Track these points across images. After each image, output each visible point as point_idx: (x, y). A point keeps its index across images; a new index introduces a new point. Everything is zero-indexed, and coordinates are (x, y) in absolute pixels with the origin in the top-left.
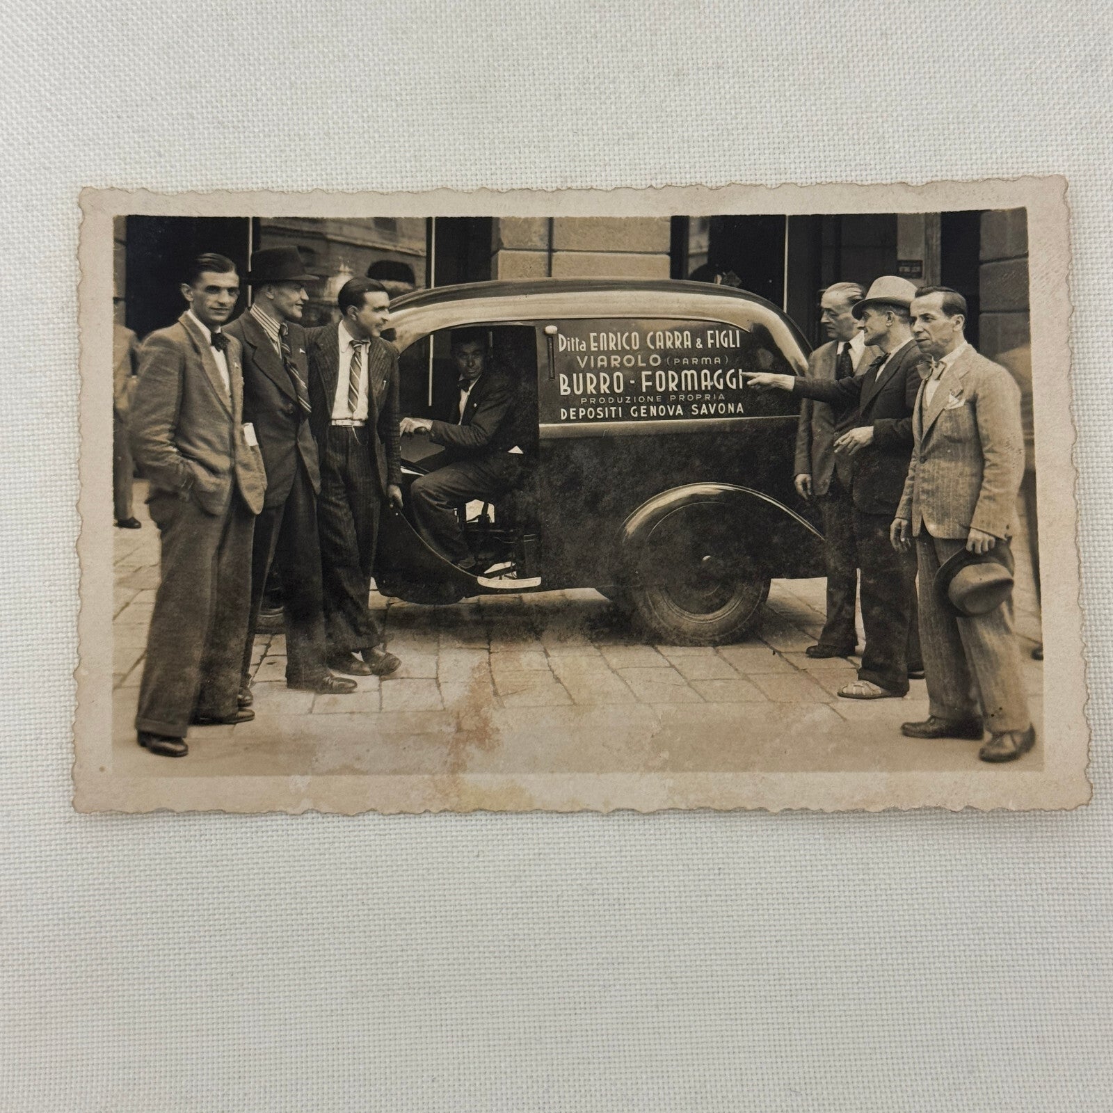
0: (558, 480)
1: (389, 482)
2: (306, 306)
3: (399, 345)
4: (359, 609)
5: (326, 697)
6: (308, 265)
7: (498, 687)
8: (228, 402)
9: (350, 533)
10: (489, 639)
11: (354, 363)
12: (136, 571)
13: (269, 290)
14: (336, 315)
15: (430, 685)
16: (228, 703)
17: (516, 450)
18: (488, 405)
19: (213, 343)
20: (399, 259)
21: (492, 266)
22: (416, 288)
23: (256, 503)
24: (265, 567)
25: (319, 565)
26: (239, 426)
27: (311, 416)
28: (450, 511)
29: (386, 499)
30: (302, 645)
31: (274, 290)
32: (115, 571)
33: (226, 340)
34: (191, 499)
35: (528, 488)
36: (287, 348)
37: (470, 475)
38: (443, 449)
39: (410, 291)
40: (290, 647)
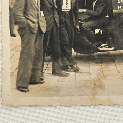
0: (118, 24)
1: (76, 25)
4: (70, 56)
5: (62, 77)
7: (104, 74)
8: (37, 6)
9: (67, 37)
10: (102, 62)
12: (15, 47)
15: (87, 74)
16: (38, 79)
17: (107, 16)
18: (100, 6)
23: (44, 30)
24: (46, 46)
26: (39, 12)
27: (57, 9)
28: (91, 31)
29: (75, 29)
30: (56, 65)
32: (10, 47)
34: (28, 29)
35: (110, 26)
37: (96, 23)
38: (89, 16)
40: (53, 65)
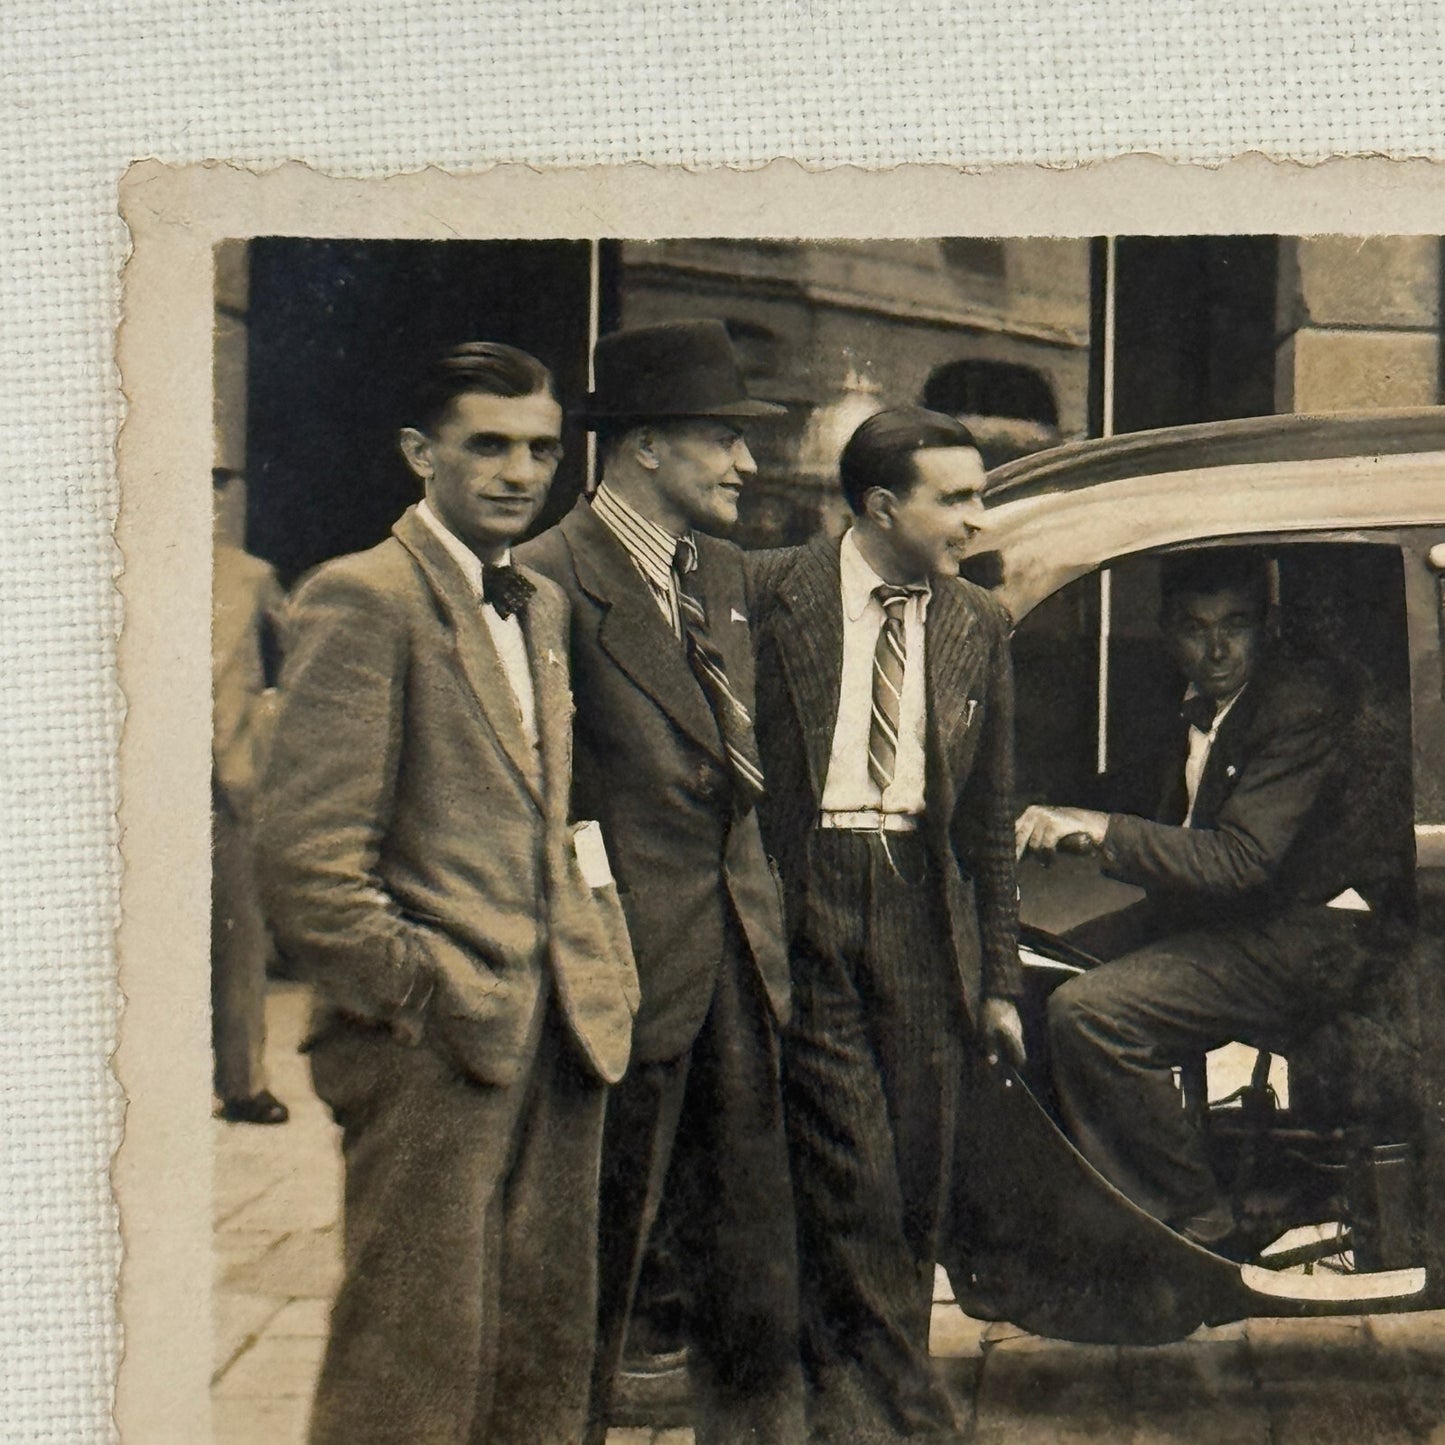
1: (987, 993)
2: (749, 491)
3: (1012, 600)
4: (902, 1355)
6: (756, 374)
8: (529, 763)
9: (876, 1136)
11: (886, 651)
12: (274, 1246)
13: (646, 445)
14: (834, 514)
17: (1350, 900)
18: (1268, 773)
19: (490, 596)
20: (1011, 355)
21: (1279, 377)
22: (1059, 437)
23: (609, 1050)
24: (633, 1235)
25: (788, 1229)
26: (561, 831)
27: (763, 801)
28: (1160, 1075)
29: (976, 1039)
31: (662, 446)
32: (218, 1247)
33: (527, 588)
34: (428, 1039)
35: (1383, 1010)
36: (695, 609)
37: (1219, 971)
38: (1140, 895)
39: (1042, 447)
